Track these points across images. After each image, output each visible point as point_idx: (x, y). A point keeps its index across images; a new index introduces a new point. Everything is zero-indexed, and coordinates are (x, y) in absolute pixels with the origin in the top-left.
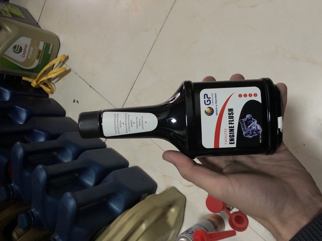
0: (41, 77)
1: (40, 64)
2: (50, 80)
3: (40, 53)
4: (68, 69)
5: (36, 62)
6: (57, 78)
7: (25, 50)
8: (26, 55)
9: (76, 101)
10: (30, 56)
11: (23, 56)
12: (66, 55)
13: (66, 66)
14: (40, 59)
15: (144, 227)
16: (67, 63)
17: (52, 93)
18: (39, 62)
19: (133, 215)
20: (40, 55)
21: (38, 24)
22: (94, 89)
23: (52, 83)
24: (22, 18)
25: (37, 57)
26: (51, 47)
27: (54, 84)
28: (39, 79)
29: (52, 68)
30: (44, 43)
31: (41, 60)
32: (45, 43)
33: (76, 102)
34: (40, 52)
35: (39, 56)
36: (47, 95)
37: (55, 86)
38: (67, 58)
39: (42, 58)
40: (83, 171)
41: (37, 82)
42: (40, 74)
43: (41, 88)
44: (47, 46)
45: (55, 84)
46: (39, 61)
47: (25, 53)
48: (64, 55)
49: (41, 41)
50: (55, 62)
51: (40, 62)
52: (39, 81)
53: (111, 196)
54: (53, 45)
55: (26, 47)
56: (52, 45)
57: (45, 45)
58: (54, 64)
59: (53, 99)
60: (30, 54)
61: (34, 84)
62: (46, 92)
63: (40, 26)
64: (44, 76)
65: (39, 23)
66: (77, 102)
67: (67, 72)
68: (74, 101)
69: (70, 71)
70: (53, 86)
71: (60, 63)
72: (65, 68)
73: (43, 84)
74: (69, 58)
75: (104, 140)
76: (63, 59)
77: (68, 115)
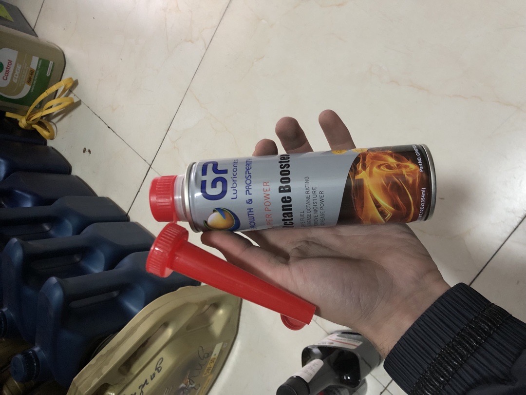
0: (34, 112)
1: (32, 91)
2: (49, 117)
3: (32, 74)
4: (76, 100)
5: (26, 89)
6: (60, 115)
7: (8, 68)
8: (9, 77)
9: (87, 150)
10: (16, 78)
11: (5, 78)
12: (74, 80)
13: (74, 97)
14: (33, 84)
15: (169, 332)
16: (75, 91)
17: (52, 138)
18: (31, 89)
19: (151, 313)
20: (32, 78)
21: (33, 30)
22: (114, 132)
23: (53, 122)
24: (9, 21)
25: (26, 81)
26: (50, 66)
27: (55, 124)
28: (30, 115)
29: (54, 96)
30: (38, 58)
31: (34, 86)
32: (40, 59)
33: (87, 153)
34: (32, 72)
35: (30, 79)
36: (44, 141)
37: (57, 127)
38: (75, 84)
39: (35, 82)
40: (86, 251)
41: (28, 120)
42: (32, 107)
43: (35, 130)
44: (44, 64)
45: (57, 125)
46: (30, 87)
47: (8, 74)
48: (71, 79)
49: (34, 55)
50: (59, 86)
51: (33, 88)
52: (30, 118)
53: (125, 287)
54: (54, 63)
55: (10, 63)
56: (51, 62)
57: (41, 62)
58: (57, 91)
59: (53, 148)
60: (16, 75)
61: (23, 122)
62: (43, 136)
63: (37, 34)
64: (39, 112)
65: (35, 30)
66: (89, 151)
67: (74, 106)
68: (85, 151)
69: (79, 103)
70: (54, 127)
71: (64, 91)
72: (72, 99)
73: (36, 124)
74: (79, 83)
75: (126, 210)
76: (69, 85)
77: (75, 172)
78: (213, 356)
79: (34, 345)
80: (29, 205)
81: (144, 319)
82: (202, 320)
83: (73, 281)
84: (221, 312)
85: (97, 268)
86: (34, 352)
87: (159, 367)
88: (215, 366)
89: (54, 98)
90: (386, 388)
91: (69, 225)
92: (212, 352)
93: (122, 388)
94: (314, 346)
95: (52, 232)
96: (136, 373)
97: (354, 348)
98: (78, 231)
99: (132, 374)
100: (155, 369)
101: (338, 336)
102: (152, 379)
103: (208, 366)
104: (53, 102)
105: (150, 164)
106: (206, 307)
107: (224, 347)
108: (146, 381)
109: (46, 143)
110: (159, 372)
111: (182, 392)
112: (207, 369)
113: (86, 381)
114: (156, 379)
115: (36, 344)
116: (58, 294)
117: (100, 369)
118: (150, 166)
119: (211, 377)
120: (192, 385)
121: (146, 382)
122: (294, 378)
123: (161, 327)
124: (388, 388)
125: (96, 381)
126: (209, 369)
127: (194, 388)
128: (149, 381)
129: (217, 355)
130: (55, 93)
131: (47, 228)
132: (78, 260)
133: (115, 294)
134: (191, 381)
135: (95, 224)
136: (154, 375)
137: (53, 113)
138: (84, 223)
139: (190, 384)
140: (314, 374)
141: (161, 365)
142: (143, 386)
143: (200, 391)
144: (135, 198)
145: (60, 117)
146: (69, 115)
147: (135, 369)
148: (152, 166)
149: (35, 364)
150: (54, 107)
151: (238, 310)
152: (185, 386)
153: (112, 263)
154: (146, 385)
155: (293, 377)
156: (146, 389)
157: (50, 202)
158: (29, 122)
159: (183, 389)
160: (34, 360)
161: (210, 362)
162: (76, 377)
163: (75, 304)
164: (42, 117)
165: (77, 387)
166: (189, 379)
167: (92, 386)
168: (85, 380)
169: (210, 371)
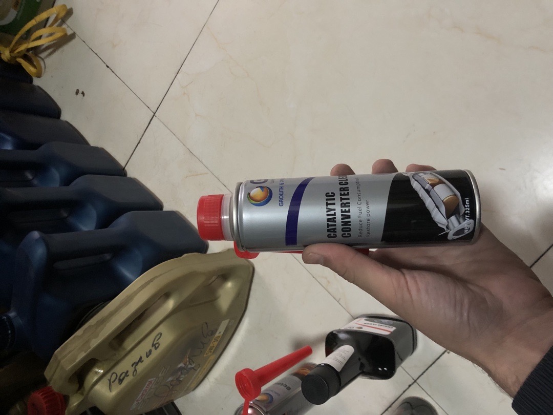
0: (19, 43)
1: (18, 18)
2: (36, 50)
4: (69, 32)
5: (12, 15)
6: (49, 49)
9: (80, 91)
12: (68, 7)
13: (70, 26)
14: (20, 10)
15: (170, 304)
16: (69, 21)
17: (39, 76)
18: (18, 14)
19: (151, 280)
20: (20, 1)
22: (113, 72)
23: (40, 58)
25: (13, 5)
27: (43, 59)
28: (14, 46)
29: (44, 24)
31: (21, 12)
33: (80, 95)
35: (17, 3)
36: (29, 79)
37: (46, 63)
38: (70, 13)
39: (22, 7)
40: (75, 205)
41: (11, 52)
42: (17, 37)
43: (19, 66)
45: (45, 61)
46: (16, 12)
48: (65, 6)
50: (51, 13)
51: (20, 14)
52: (15, 50)
53: (120, 250)
58: (47, 19)
61: (6, 55)
62: (29, 73)
64: (25, 43)
66: (83, 93)
67: (67, 39)
68: (77, 92)
69: (73, 36)
70: (42, 63)
71: (56, 20)
72: (64, 30)
73: (21, 57)
74: (74, 13)
75: (123, 164)
76: (63, 14)
77: (65, 116)
78: (217, 334)
79: (9, 309)
80: (9, 147)
81: (143, 287)
82: (209, 293)
83: (59, 239)
84: (229, 285)
85: (87, 225)
86: (9, 318)
87: (157, 343)
88: (218, 345)
89: (45, 27)
90: (415, 381)
91: (56, 175)
92: (216, 330)
93: (112, 364)
94: (340, 331)
95: (35, 182)
96: (129, 348)
97: (388, 333)
98: (67, 181)
99: (124, 349)
100: (151, 345)
101: (365, 320)
102: (147, 356)
103: (211, 345)
104: (43, 32)
105: (154, 111)
106: (214, 278)
107: (230, 324)
108: (141, 358)
109: (31, 81)
110: (156, 348)
111: (180, 373)
112: (209, 348)
113: (71, 354)
114: (152, 357)
115: (12, 309)
116: (40, 252)
117: (88, 342)
118: (154, 114)
119: (213, 357)
120: (191, 365)
121: (140, 360)
122: (322, 366)
123: (160, 297)
124: (418, 381)
125: (82, 355)
126: (211, 349)
127: (193, 368)
128: (144, 358)
129: (222, 333)
130: (45, 22)
131: (29, 176)
132: (65, 215)
133: (108, 256)
134: (191, 361)
135: (87, 175)
136: (150, 351)
137: (43, 45)
138: (74, 174)
139: (190, 363)
140: (345, 362)
141: (159, 341)
142: (137, 363)
143: (198, 373)
144: (134, 150)
145: (50, 51)
146: (60, 50)
147: (129, 343)
148: (156, 114)
149: (9, 332)
150: (45, 37)
151: (249, 284)
152: (184, 366)
153: (105, 222)
154: (140, 363)
155: (320, 365)
156: (141, 367)
157: (35, 146)
158: (12, 54)
159: (181, 368)
160: (9, 326)
161: (213, 340)
162: (58, 350)
163: (60, 265)
164: (28, 50)
165: (59, 362)
166: (189, 359)
167: (77, 361)
168: (70, 352)
169: (212, 351)
